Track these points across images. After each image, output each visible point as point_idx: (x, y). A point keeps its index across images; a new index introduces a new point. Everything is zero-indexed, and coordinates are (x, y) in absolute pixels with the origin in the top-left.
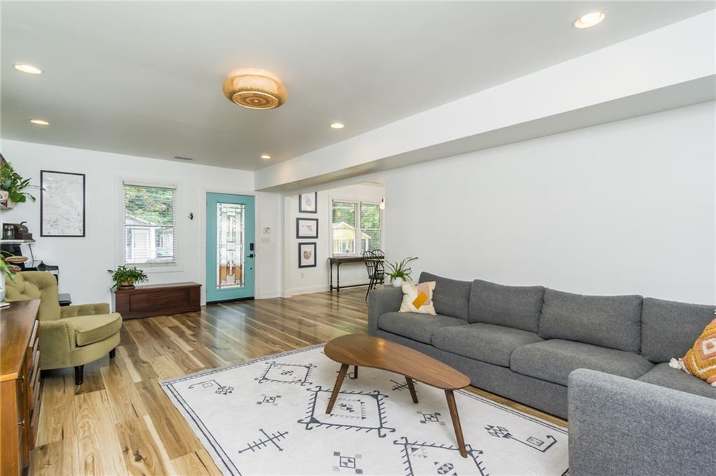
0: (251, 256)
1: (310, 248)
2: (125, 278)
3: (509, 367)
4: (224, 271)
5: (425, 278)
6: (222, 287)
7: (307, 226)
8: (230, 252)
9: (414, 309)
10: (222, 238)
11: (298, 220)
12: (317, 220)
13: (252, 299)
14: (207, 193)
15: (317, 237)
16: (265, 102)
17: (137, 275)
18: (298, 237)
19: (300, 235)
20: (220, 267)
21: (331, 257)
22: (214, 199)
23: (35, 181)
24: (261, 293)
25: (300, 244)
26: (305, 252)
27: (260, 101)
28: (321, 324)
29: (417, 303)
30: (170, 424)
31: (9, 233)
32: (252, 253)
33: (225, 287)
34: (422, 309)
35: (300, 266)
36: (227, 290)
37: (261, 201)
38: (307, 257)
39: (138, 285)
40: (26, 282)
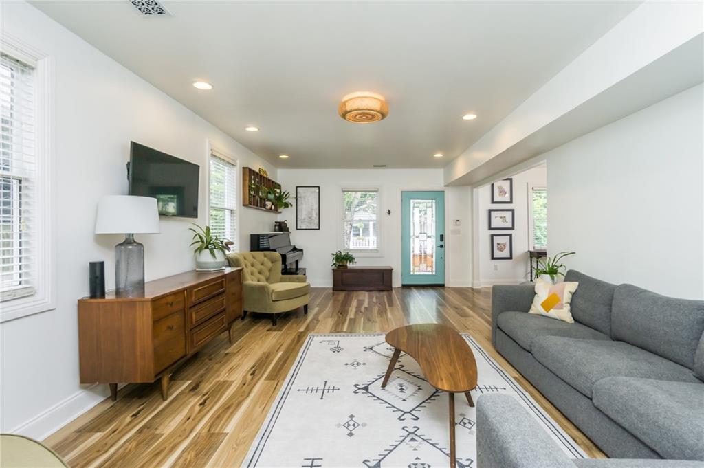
0: (442, 246)
1: (506, 240)
2: (342, 260)
3: (591, 399)
4: (417, 259)
5: (572, 276)
6: (415, 273)
7: (501, 217)
8: (423, 243)
9: (543, 311)
10: (415, 229)
11: (490, 211)
12: (513, 211)
13: (442, 286)
14: (402, 192)
15: (513, 228)
16: (370, 117)
17: (351, 259)
18: (490, 228)
19: (492, 227)
20: (414, 256)
21: (532, 250)
22: (407, 196)
23: (293, 194)
24: (451, 282)
25: (492, 236)
26: (498, 244)
27: (367, 117)
28: (476, 316)
29: (547, 305)
30: (286, 361)
31: (277, 228)
32: (442, 243)
33: (418, 273)
34: (553, 313)
35: (493, 258)
36: (420, 275)
37: (450, 196)
38: (501, 250)
39: (350, 265)
40: (265, 258)
